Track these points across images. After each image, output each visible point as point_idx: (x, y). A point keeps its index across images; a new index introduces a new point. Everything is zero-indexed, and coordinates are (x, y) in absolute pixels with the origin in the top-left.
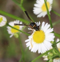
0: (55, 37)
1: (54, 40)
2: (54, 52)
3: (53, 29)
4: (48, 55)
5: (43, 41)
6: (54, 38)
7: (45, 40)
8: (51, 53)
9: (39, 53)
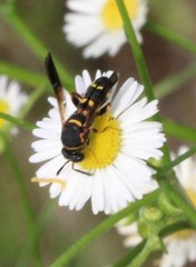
0: (165, 140)
1: (161, 154)
2: (164, 201)
3: (155, 102)
4: (141, 220)
5: (113, 159)
6: (161, 145)
7: (120, 156)
8: (152, 209)
9: (95, 212)
